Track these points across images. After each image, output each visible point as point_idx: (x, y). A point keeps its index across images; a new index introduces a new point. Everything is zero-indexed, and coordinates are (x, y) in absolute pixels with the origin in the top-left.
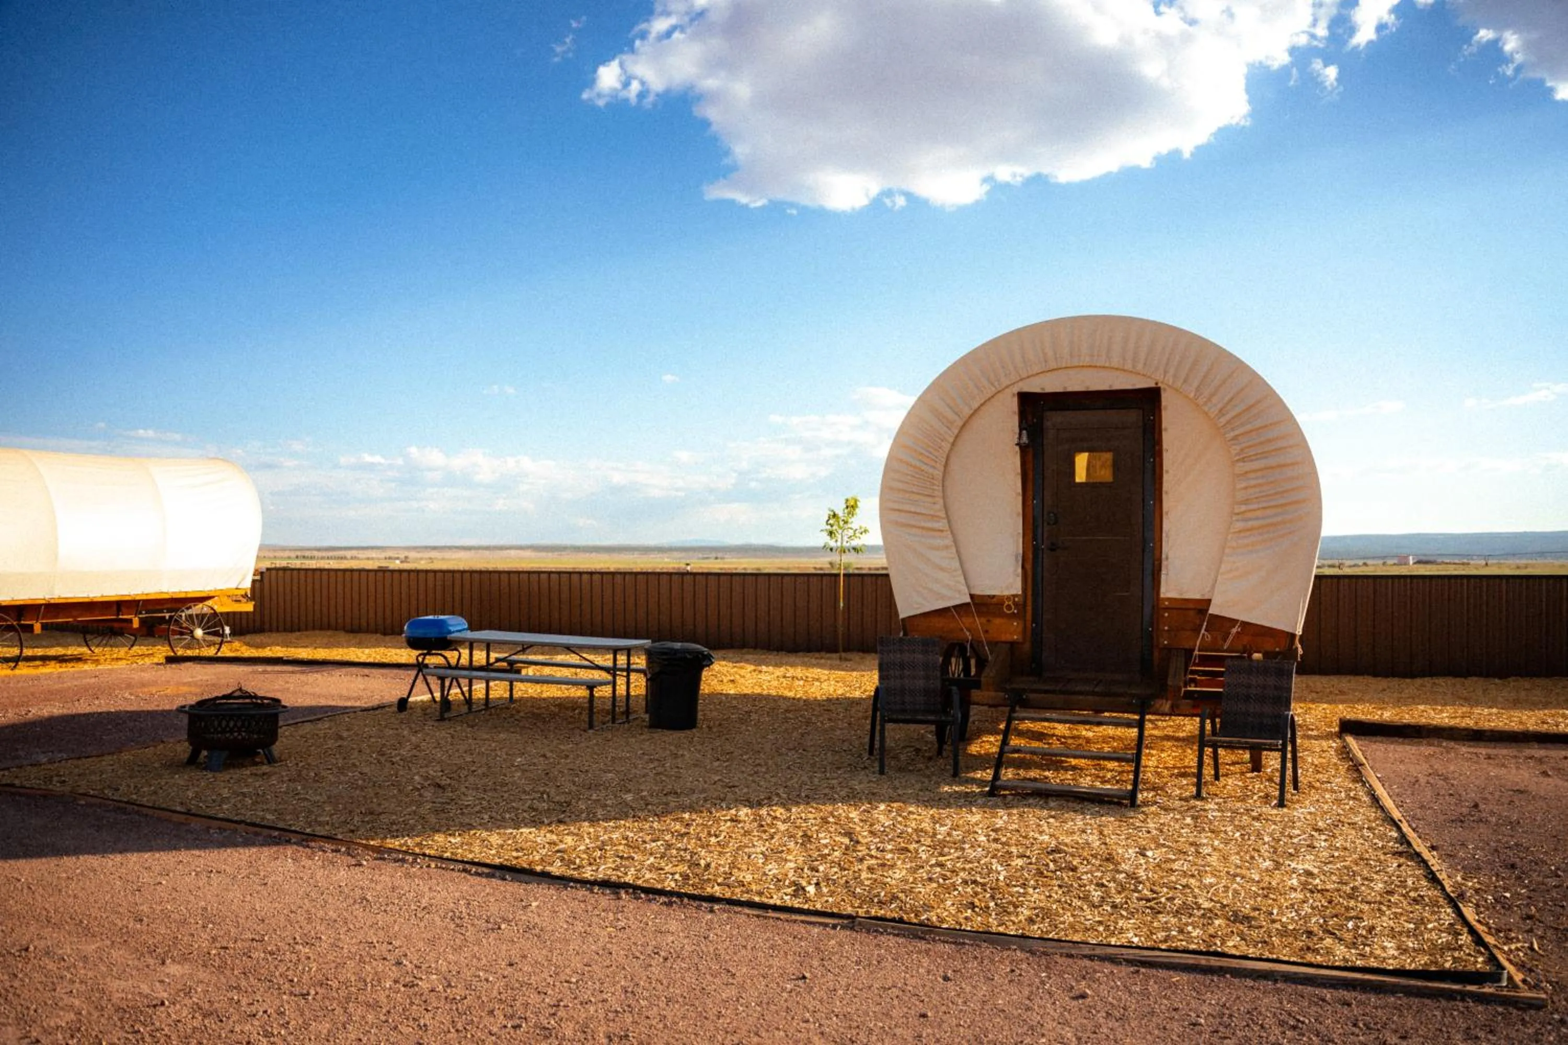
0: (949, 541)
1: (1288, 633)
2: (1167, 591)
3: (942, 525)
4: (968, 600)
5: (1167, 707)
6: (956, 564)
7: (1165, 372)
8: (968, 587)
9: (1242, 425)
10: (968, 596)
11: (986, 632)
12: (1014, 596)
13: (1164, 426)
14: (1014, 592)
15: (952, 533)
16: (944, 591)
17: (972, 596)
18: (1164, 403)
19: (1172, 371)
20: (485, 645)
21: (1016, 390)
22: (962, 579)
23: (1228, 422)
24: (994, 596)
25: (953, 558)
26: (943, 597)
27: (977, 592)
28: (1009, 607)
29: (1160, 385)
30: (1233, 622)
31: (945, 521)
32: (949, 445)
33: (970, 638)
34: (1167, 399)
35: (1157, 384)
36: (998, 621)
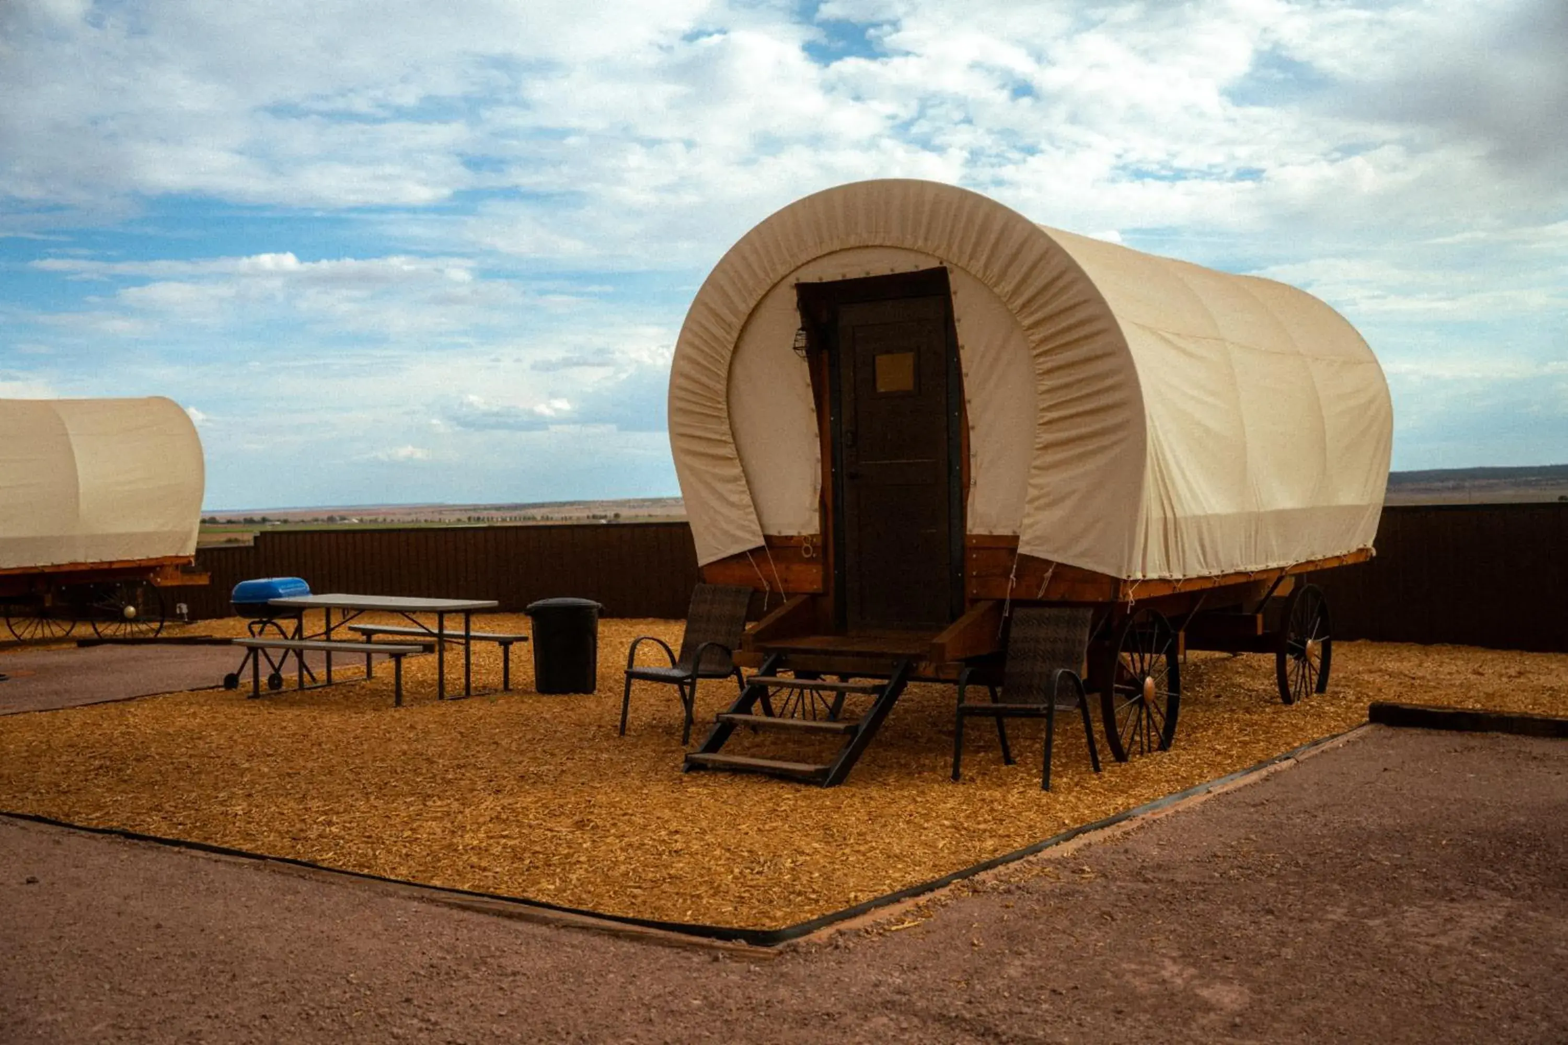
0: (737, 471)
1: (1113, 578)
2: (974, 525)
3: (729, 451)
4: (761, 542)
5: (930, 671)
6: (747, 499)
7: (949, 246)
8: (762, 526)
9: (1041, 307)
10: (762, 539)
11: (785, 581)
12: (813, 536)
13: (956, 316)
14: (812, 532)
15: (741, 460)
16: (739, 533)
17: (767, 538)
18: (953, 288)
19: (955, 248)
20: (323, 612)
21: (792, 280)
22: (754, 517)
23: (1024, 306)
24: (792, 537)
25: (743, 492)
26: (736, 540)
27: (773, 532)
28: (807, 550)
29: (945, 264)
30: (1048, 563)
31: (733, 446)
32: (730, 354)
33: (768, 589)
34: (955, 281)
35: (941, 263)
36: (796, 567)
